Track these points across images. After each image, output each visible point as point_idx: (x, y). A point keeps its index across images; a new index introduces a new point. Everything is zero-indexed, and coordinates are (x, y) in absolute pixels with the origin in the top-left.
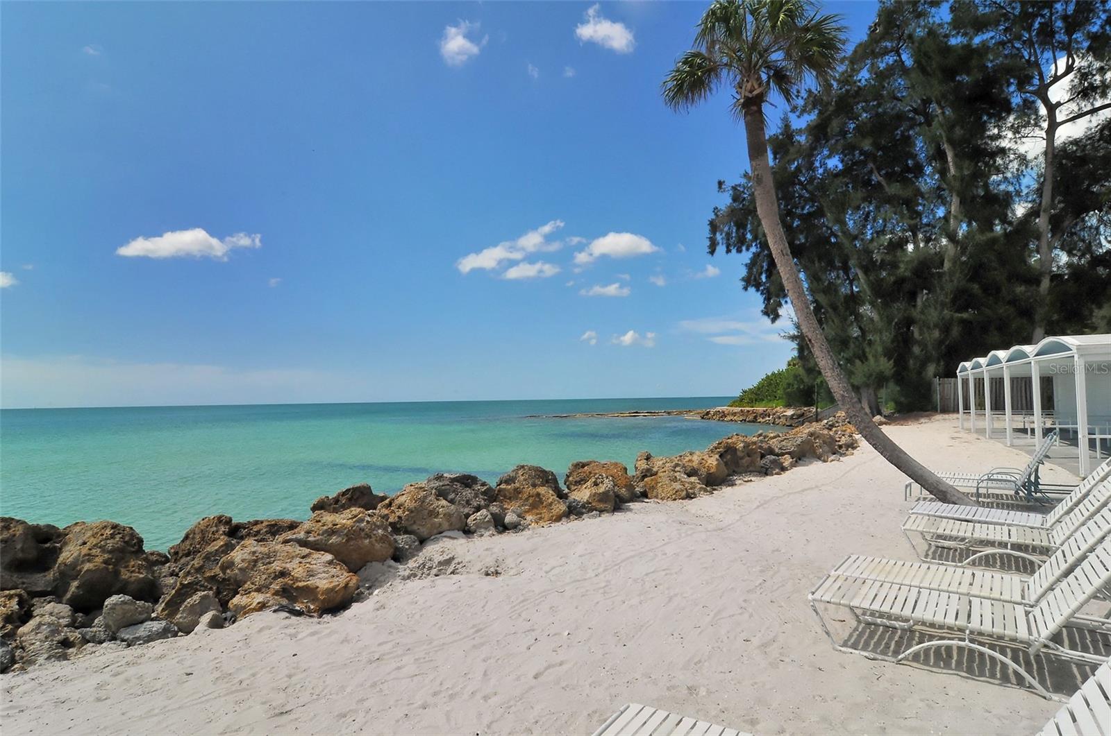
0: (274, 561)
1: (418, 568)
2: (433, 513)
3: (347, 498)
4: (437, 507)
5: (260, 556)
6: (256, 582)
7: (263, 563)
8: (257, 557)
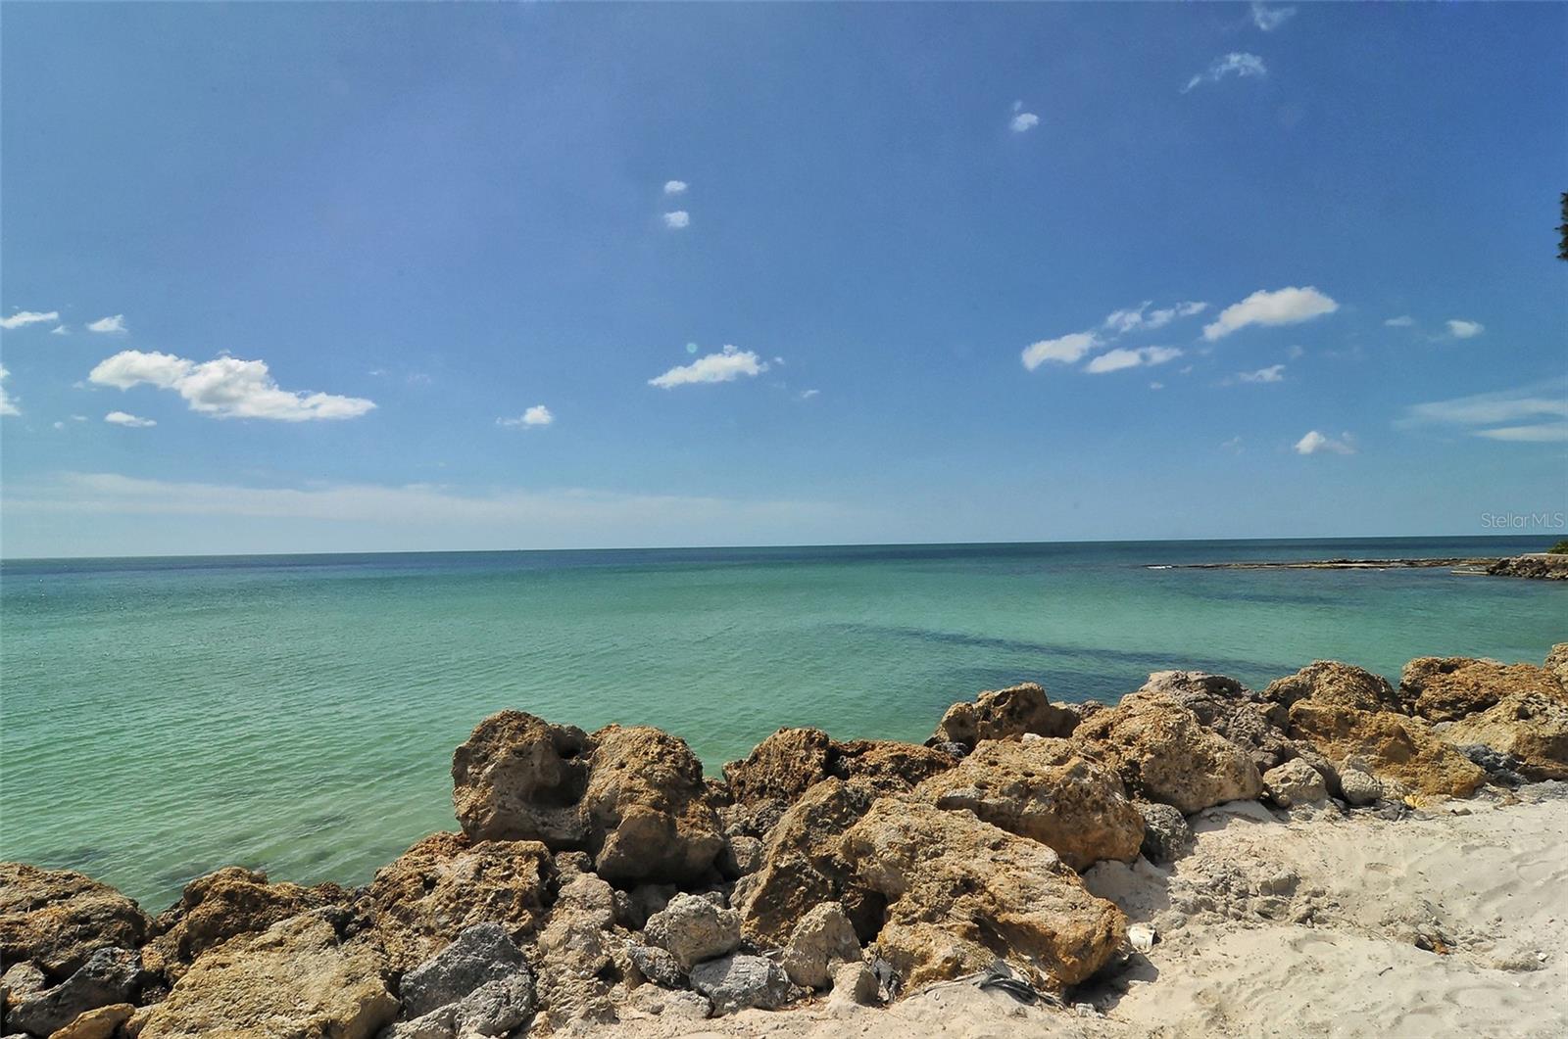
0: (944, 850)
1: (1214, 887)
2: (1203, 763)
3: (1004, 710)
4: (1210, 747)
5: (918, 838)
6: (921, 896)
7: (925, 854)
8: (912, 838)
